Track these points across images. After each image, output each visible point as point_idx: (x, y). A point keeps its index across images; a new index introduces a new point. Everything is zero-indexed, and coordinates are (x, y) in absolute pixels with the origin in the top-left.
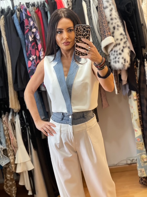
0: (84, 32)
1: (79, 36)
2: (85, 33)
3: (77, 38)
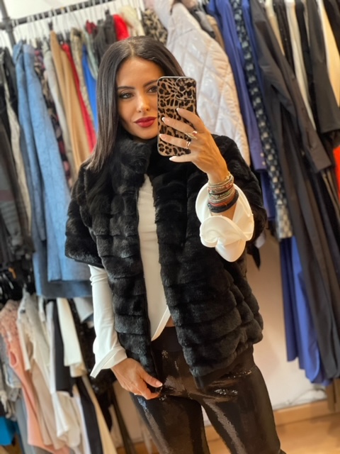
0: (182, 95)
1: (169, 107)
2: (183, 98)
3: (162, 112)
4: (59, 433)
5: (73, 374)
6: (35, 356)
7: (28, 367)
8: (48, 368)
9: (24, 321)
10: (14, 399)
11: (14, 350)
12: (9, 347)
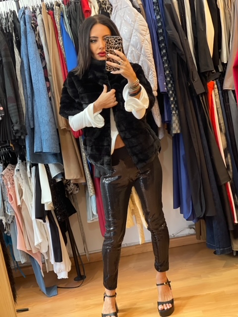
0: (116, 44)
1: (110, 49)
2: (116, 46)
3: (107, 51)
4: (36, 244)
5: (46, 209)
6: (23, 197)
7: (19, 203)
8: (31, 205)
9: (18, 176)
10: (10, 222)
11: (11, 193)
12: (9, 191)
